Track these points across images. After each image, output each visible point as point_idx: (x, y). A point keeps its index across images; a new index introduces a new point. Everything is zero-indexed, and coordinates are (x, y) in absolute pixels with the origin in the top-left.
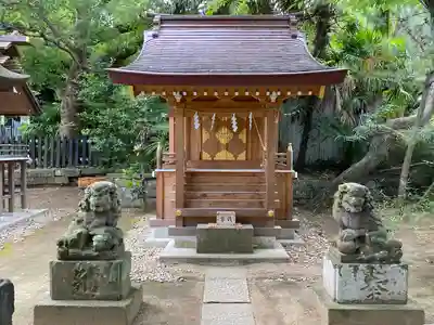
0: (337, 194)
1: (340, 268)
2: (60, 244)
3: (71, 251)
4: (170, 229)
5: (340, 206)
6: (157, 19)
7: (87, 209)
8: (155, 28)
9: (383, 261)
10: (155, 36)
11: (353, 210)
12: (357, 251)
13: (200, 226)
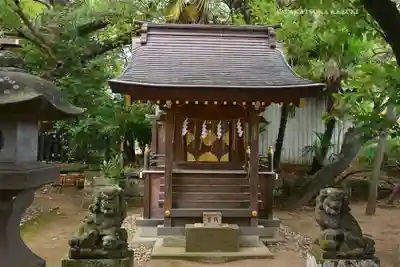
0: (318, 198)
1: (322, 263)
2: (73, 244)
3: (82, 250)
4: (159, 229)
5: (322, 208)
6: (145, 27)
7: (98, 212)
8: (144, 35)
9: (359, 257)
10: (143, 44)
11: (332, 212)
12: (337, 248)
13: (189, 226)
